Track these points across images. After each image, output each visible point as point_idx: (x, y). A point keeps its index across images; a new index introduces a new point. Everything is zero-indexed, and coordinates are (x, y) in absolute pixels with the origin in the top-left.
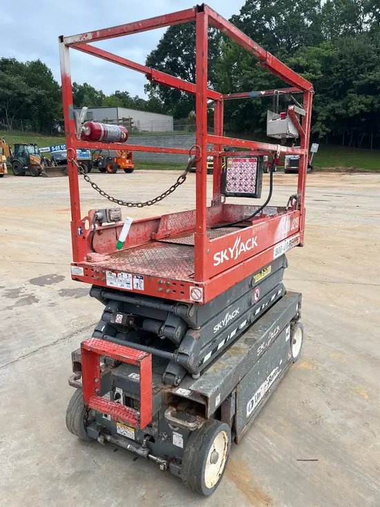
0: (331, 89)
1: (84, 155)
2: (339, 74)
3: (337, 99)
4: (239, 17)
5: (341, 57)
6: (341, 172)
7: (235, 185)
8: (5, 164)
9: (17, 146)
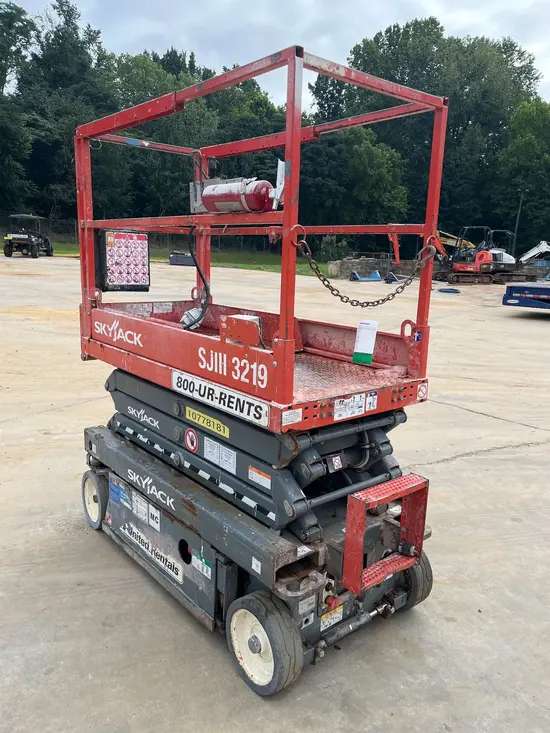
7: (121, 273)
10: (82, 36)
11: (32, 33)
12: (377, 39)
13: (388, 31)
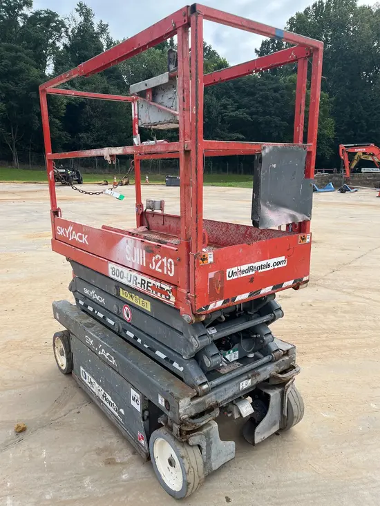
10: (96, 29)
11: (63, 29)
12: (306, 12)
13: (315, 5)
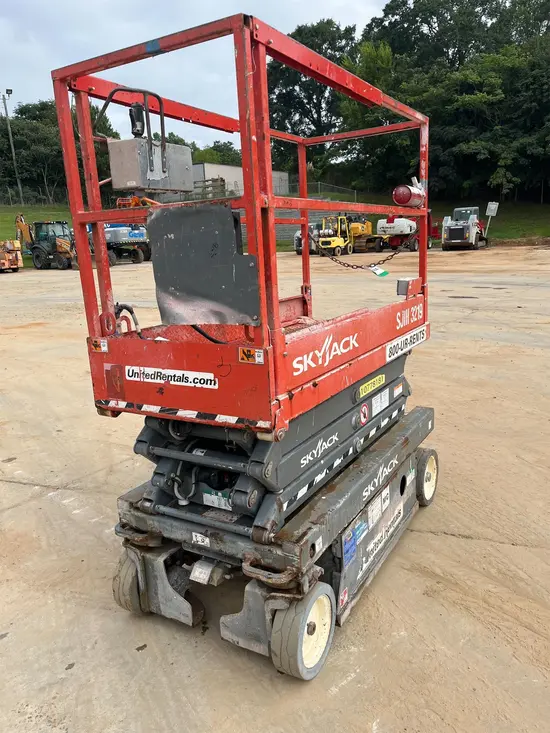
0: (519, 117)
1: (135, 235)
2: (530, 93)
3: (528, 131)
4: (382, 20)
5: (533, 66)
6: (534, 245)
8: (19, 253)
9: (39, 226)
